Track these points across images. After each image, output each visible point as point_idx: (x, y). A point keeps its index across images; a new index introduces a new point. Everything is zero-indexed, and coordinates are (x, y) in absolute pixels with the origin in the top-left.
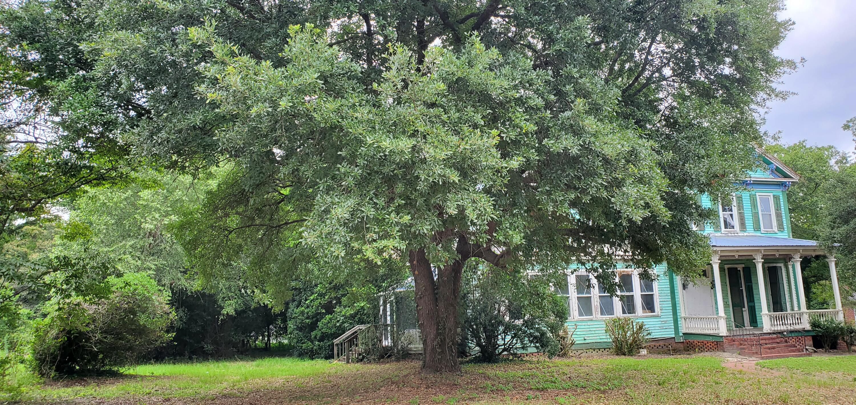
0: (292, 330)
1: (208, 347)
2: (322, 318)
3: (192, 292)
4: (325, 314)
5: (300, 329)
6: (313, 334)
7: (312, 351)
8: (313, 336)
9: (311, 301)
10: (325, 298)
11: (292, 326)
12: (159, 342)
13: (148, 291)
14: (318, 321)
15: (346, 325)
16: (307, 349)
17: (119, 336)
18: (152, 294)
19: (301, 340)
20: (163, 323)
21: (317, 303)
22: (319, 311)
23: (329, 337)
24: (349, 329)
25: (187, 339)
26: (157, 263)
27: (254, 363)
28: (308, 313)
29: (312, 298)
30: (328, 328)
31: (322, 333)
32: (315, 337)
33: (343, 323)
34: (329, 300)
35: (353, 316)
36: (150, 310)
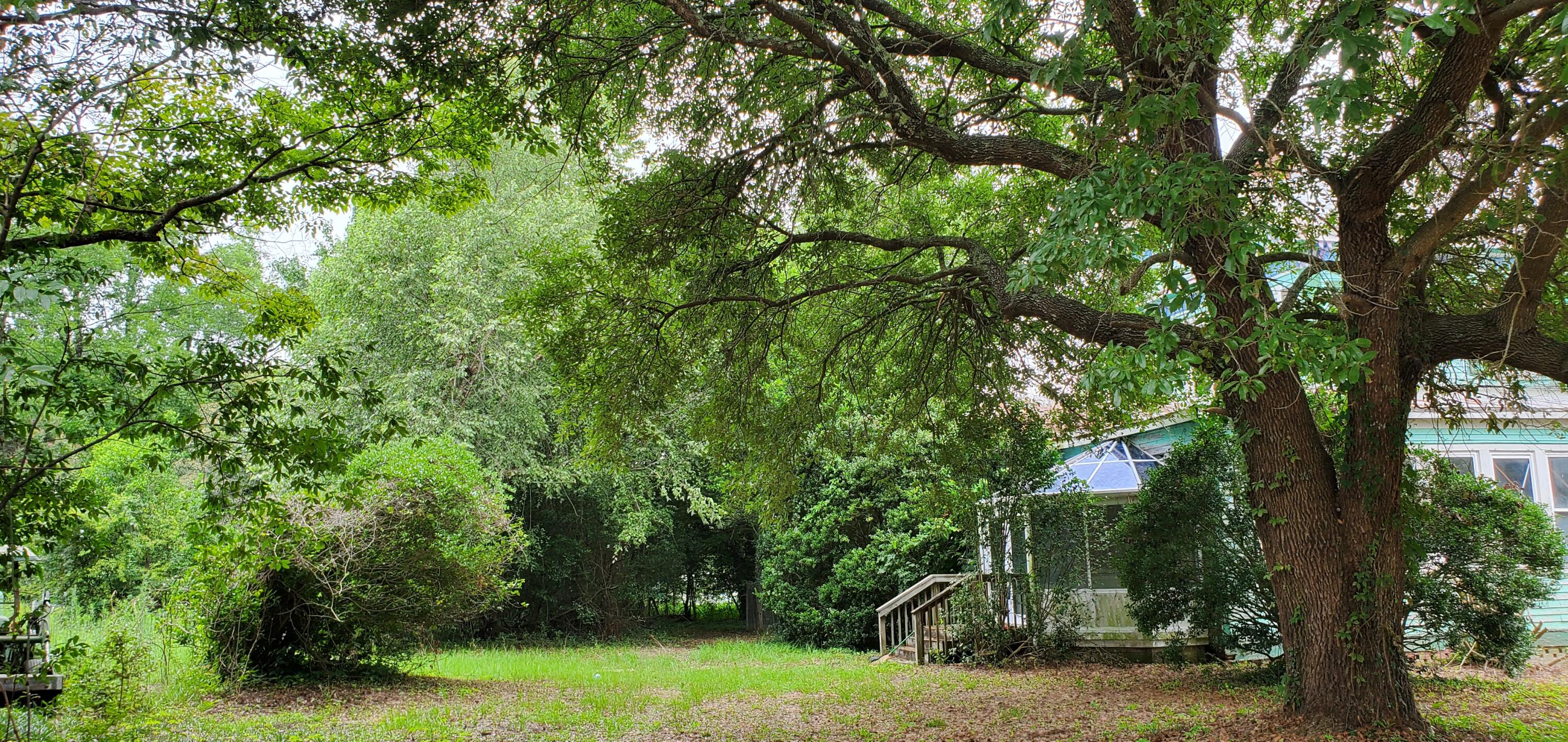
0: (773, 580)
1: (587, 613)
2: (842, 554)
3: (555, 493)
4: (850, 546)
5: (789, 577)
6: (823, 589)
7: (820, 627)
8: (821, 597)
9: (817, 515)
10: (846, 509)
11: (773, 570)
12: (488, 601)
13: (462, 479)
14: (831, 561)
15: (901, 573)
16: (810, 626)
17: (395, 586)
18: (471, 486)
19: (796, 604)
20: (492, 558)
21: (828, 520)
22: (836, 540)
23: (860, 599)
24: (910, 584)
25: (543, 594)
26: (477, 424)
27: (694, 652)
28: (808, 543)
29: (817, 508)
30: (857, 578)
31: (843, 588)
32: (828, 598)
33: (894, 567)
34: (858, 514)
35: (915, 554)
36: (468, 523)
